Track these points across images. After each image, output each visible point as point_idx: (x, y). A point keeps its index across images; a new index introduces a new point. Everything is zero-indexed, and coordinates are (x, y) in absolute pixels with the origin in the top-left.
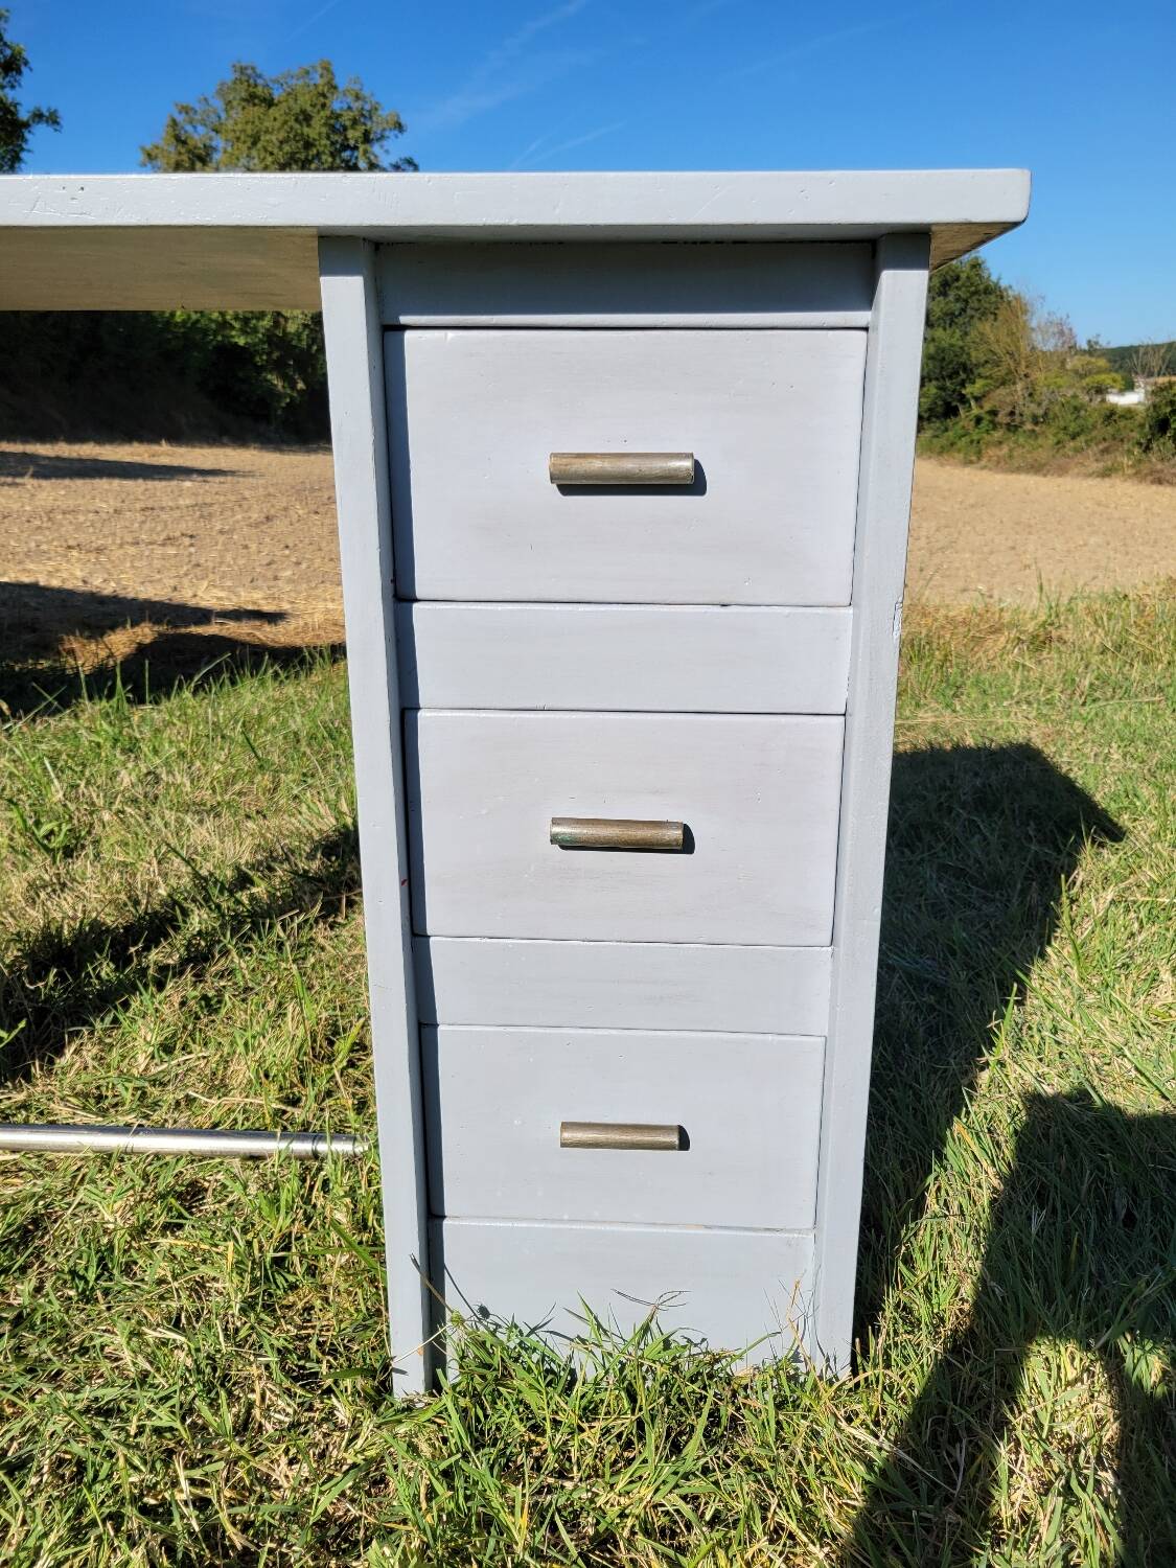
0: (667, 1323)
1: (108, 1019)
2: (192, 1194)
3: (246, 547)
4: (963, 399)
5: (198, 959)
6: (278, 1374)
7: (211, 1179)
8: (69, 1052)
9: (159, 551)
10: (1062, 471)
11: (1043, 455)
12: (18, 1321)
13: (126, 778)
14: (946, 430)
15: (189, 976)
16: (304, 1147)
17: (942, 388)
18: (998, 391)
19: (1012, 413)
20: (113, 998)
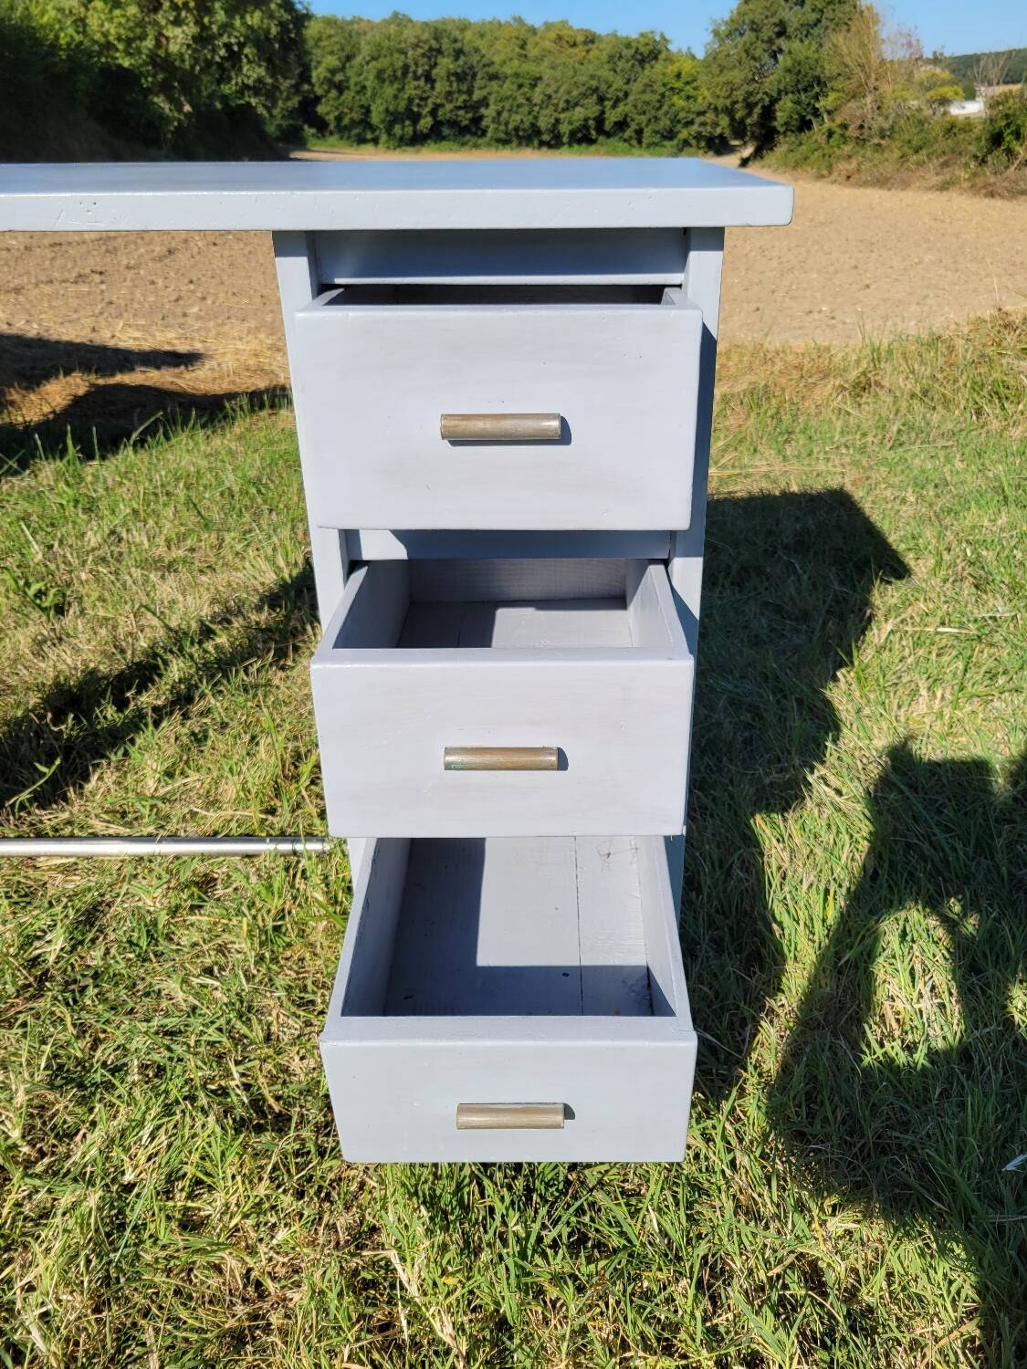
1: (120, 753)
2: (206, 883)
3: (153, 283)
4: (816, 113)
5: (183, 700)
7: (219, 873)
8: (94, 778)
9: (73, 288)
10: (905, 185)
11: (887, 169)
12: (96, 976)
13: (93, 539)
14: (801, 144)
15: (177, 716)
16: (286, 847)
17: (798, 102)
18: (850, 105)
19: (861, 127)
20: (119, 737)
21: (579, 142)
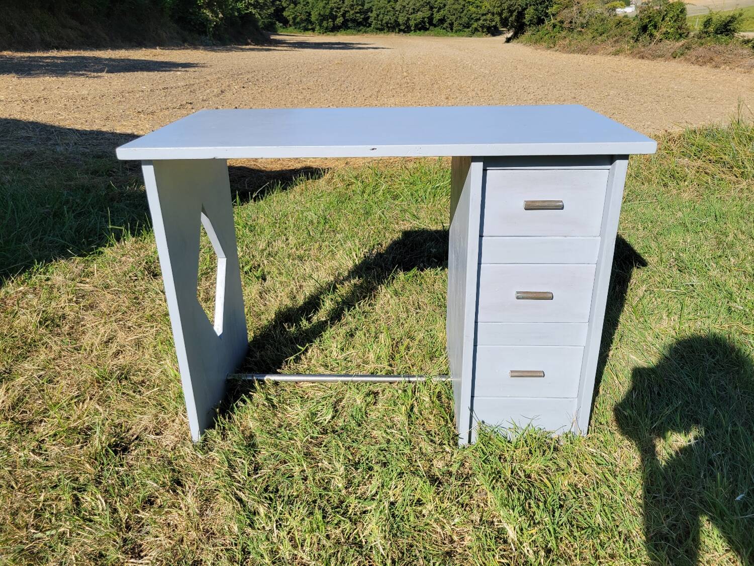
4: (547, 15)
10: (595, 52)
11: (586, 44)
14: (538, 31)
17: (536, 10)
18: (565, 11)
19: (571, 22)
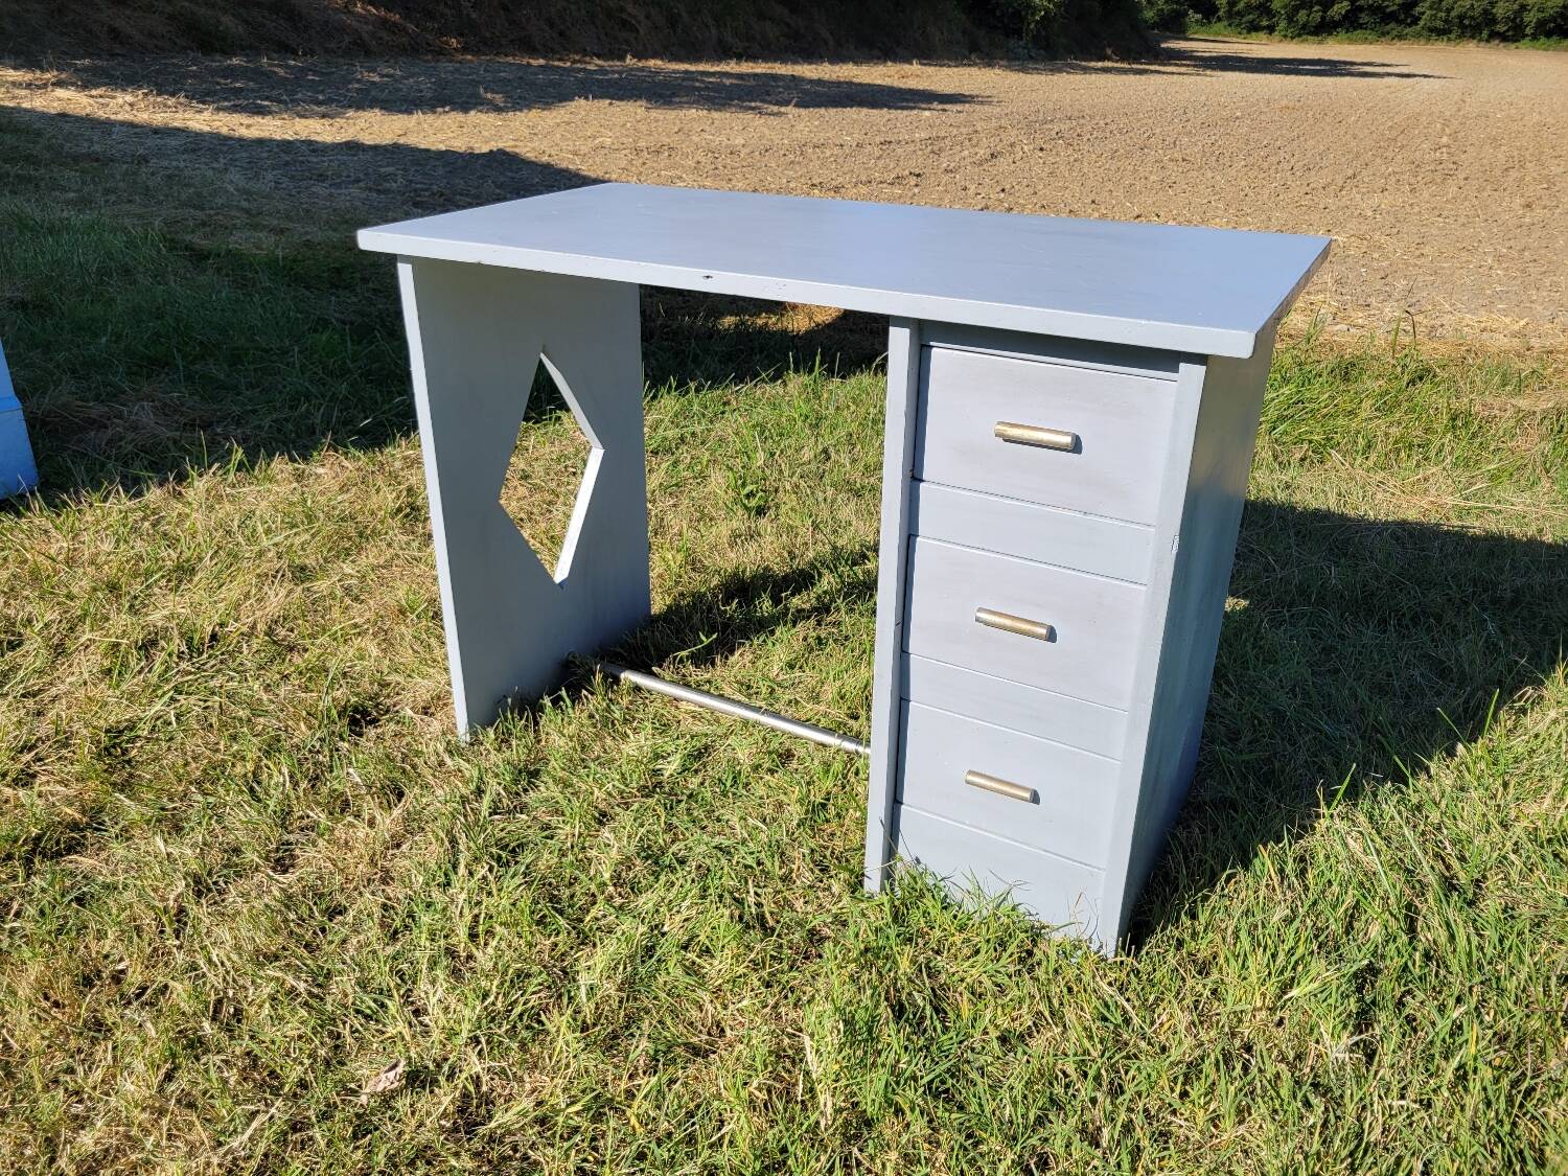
0: (1016, 897)
1: (761, 639)
2: (788, 755)
5: (822, 609)
6: (808, 859)
7: (800, 752)
8: (737, 654)
12: (690, 796)
13: (807, 454)
15: (812, 621)
16: (850, 746)
20: (765, 626)
21: (1549, 35)
